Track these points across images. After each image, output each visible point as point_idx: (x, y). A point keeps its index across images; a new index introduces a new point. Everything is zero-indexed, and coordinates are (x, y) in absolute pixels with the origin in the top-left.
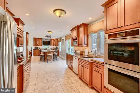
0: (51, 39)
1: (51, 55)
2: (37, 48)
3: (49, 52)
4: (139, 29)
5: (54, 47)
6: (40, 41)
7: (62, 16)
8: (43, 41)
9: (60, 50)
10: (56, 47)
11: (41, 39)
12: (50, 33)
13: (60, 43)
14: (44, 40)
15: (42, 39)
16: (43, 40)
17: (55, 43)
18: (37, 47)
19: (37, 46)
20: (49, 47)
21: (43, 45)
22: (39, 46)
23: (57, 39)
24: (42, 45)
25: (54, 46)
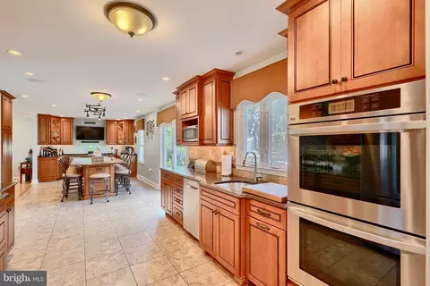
0: (109, 122)
1: (105, 175)
2: (55, 152)
3: (99, 167)
4: (399, 90)
5: (120, 148)
6: (65, 126)
7: (142, 31)
8: (78, 128)
9: (141, 159)
10: (127, 148)
11: (70, 120)
12: (101, 97)
13: (140, 134)
14: (82, 124)
15: (73, 118)
16: (76, 124)
17: (121, 135)
18: (54, 147)
19: (51, 143)
20: (99, 148)
21: (78, 141)
22: (60, 143)
23: (131, 122)
24: (74, 140)
25: (117, 143)
